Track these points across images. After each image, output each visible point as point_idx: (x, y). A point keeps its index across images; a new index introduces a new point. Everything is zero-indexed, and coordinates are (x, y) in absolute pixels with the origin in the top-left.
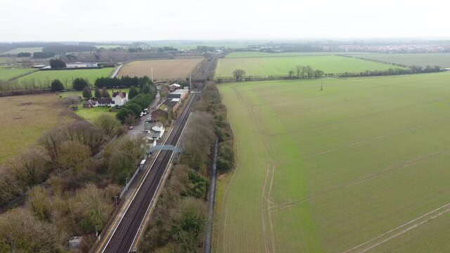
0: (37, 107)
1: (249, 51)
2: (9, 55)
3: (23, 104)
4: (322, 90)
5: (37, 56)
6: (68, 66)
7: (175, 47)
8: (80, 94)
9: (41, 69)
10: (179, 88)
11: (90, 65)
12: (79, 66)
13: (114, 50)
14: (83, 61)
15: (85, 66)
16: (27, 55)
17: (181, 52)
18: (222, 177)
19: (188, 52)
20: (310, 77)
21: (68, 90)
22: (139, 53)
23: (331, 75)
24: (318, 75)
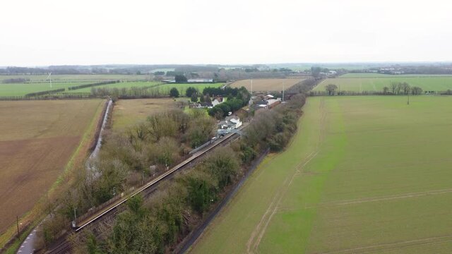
0: (156, 106)
1: (366, 72)
2: (148, 74)
3: (147, 104)
4: (408, 103)
5: (169, 74)
6: (189, 81)
7: (290, 68)
8: (190, 99)
9: (168, 83)
10: (272, 98)
11: (206, 81)
12: (197, 81)
13: (233, 70)
14: (203, 78)
15: (202, 81)
16: (162, 73)
17: (294, 73)
18: (271, 155)
19: (301, 73)
20: (406, 93)
21: (182, 97)
22: (254, 73)
23: (432, 92)
24: (416, 92)
